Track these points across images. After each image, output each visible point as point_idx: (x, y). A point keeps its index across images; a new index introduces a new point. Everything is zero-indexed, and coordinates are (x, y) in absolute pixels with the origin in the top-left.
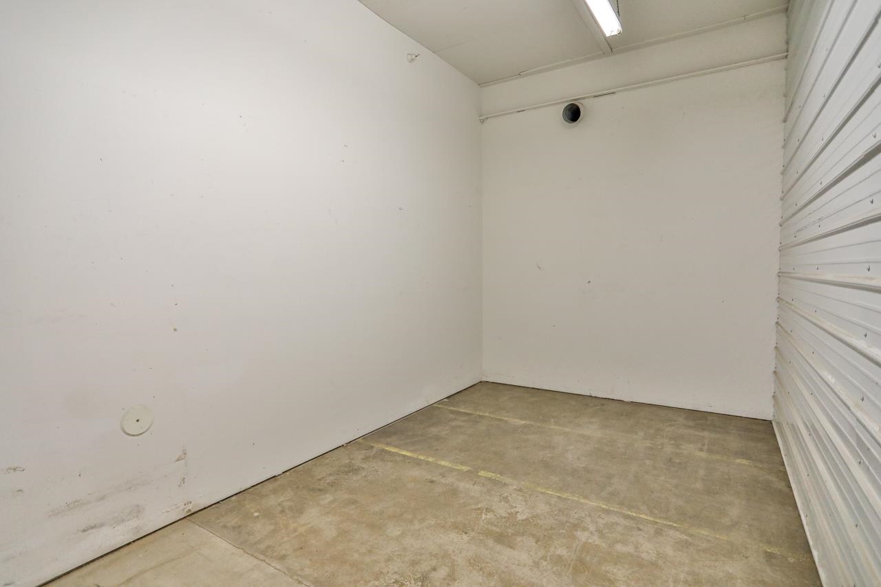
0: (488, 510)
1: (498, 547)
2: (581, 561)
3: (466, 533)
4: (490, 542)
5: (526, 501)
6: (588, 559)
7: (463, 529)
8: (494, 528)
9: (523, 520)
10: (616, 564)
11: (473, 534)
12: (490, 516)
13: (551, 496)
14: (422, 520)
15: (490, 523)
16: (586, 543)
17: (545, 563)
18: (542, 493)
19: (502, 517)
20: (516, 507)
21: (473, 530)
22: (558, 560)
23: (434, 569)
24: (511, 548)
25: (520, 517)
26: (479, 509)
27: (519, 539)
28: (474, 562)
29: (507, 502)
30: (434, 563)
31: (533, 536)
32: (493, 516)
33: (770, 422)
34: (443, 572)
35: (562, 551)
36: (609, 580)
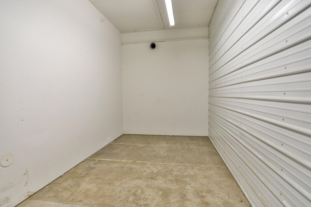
0: (144, 172)
1: (152, 181)
2: (176, 179)
3: (141, 179)
4: (150, 180)
5: (154, 167)
6: (178, 178)
7: (139, 178)
8: (149, 176)
9: (156, 172)
10: (185, 178)
11: (143, 179)
12: (146, 173)
13: (161, 164)
14: (125, 179)
15: (146, 175)
16: (176, 174)
17: (167, 182)
18: (158, 164)
19: (150, 173)
20: (152, 169)
21: (143, 178)
22: (171, 180)
23: (137, 191)
24: (156, 180)
25: (155, 172)
26: (141, 172)
27: (157, 177)
28: (148, 186)
29: (149, 168)
30: (135, 189)
31: (161, 176)
32: (147, 173)
33: (208, 136)
34: (139, 191)
35: (170, 178)
36: (186, 182)
